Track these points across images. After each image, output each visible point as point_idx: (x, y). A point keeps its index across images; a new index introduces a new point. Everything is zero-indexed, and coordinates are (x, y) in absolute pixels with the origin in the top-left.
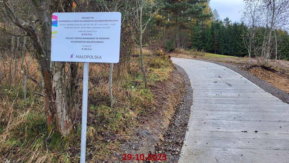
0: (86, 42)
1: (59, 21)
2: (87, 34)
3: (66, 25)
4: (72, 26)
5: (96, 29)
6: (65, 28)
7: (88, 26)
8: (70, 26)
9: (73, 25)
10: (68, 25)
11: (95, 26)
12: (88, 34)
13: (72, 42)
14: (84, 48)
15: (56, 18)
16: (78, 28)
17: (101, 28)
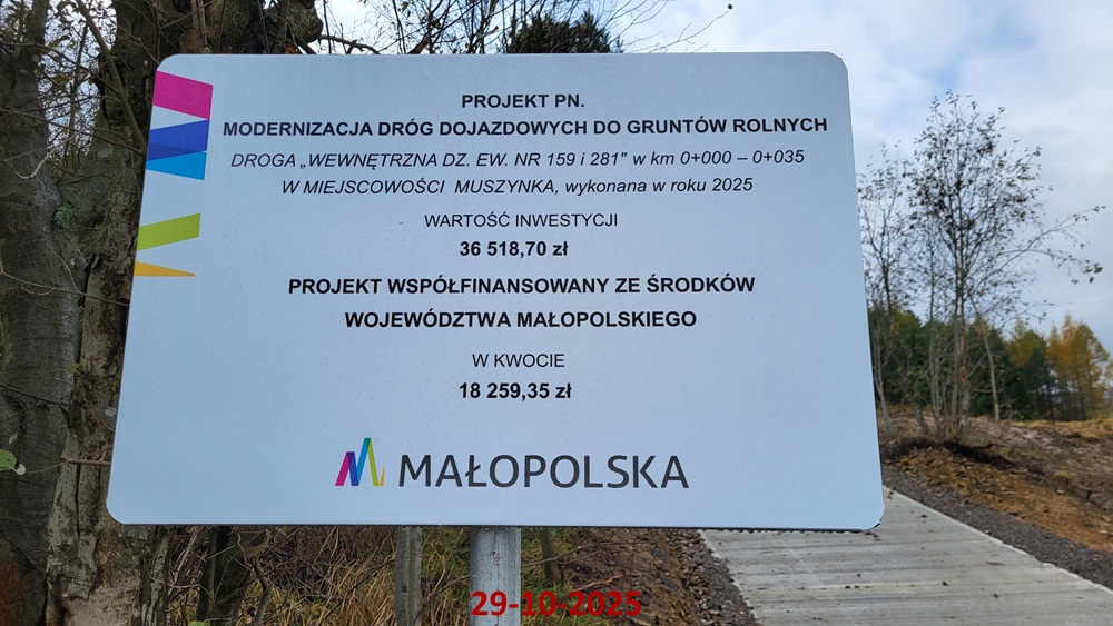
0: (505, 319)
1: (230, 129)
2: (515, 246)
3: (302, 158)
4: (357, 173)
5: (611, 195)
6: (290, 187)
7: (528, 173)
8: (339, 174)
9: (368, 161)
10: (316, 160)
11: (601, 174)
12: (523, 248)
13: (353, 320)
14: (486, 376)
15: (196, 97)
16: (422, 187)
17: (659, 187)
